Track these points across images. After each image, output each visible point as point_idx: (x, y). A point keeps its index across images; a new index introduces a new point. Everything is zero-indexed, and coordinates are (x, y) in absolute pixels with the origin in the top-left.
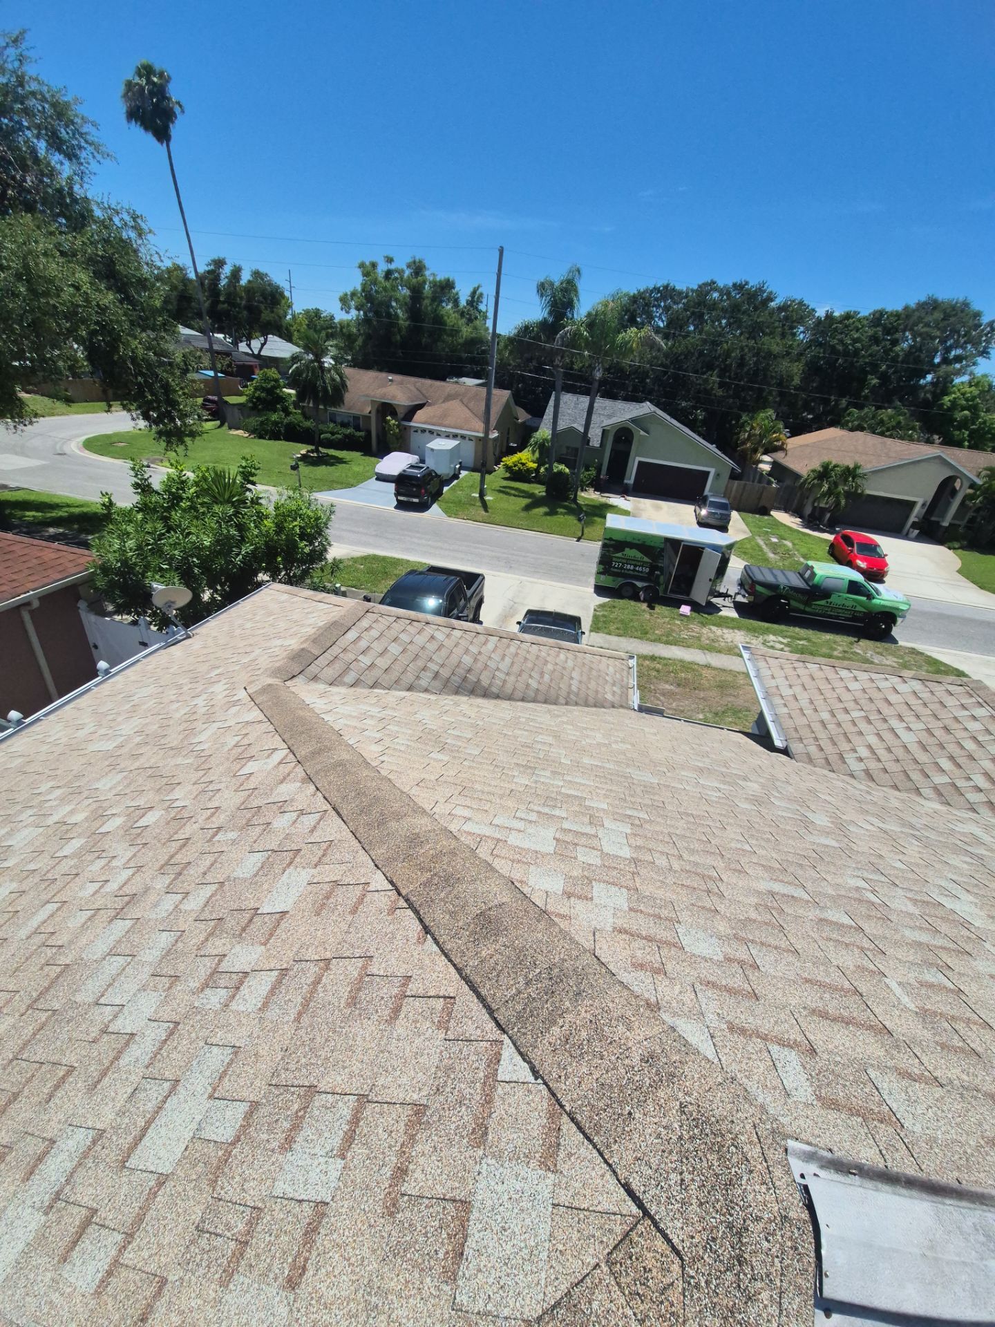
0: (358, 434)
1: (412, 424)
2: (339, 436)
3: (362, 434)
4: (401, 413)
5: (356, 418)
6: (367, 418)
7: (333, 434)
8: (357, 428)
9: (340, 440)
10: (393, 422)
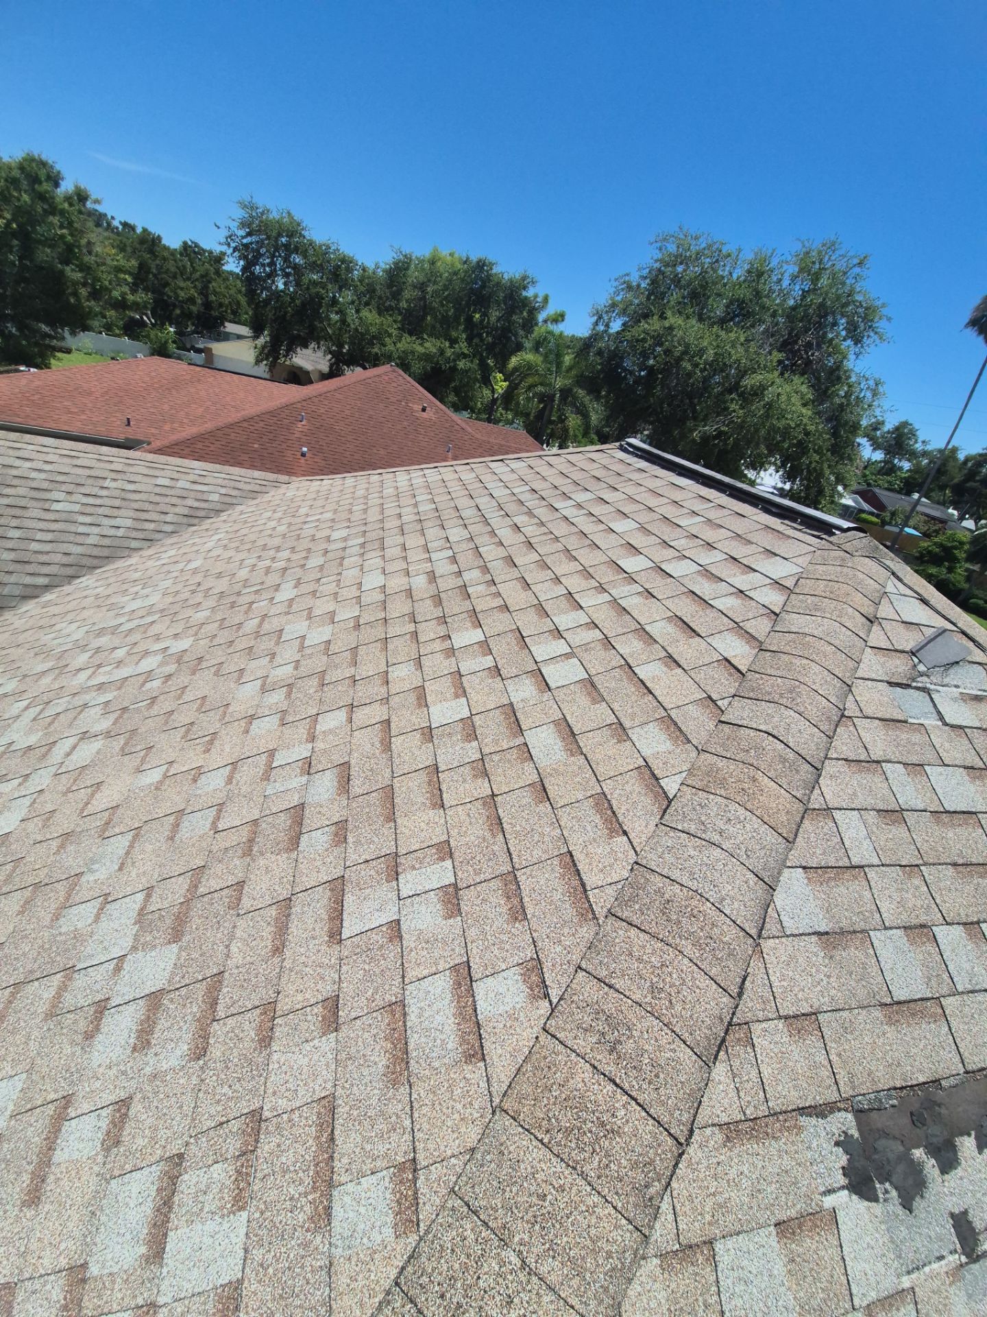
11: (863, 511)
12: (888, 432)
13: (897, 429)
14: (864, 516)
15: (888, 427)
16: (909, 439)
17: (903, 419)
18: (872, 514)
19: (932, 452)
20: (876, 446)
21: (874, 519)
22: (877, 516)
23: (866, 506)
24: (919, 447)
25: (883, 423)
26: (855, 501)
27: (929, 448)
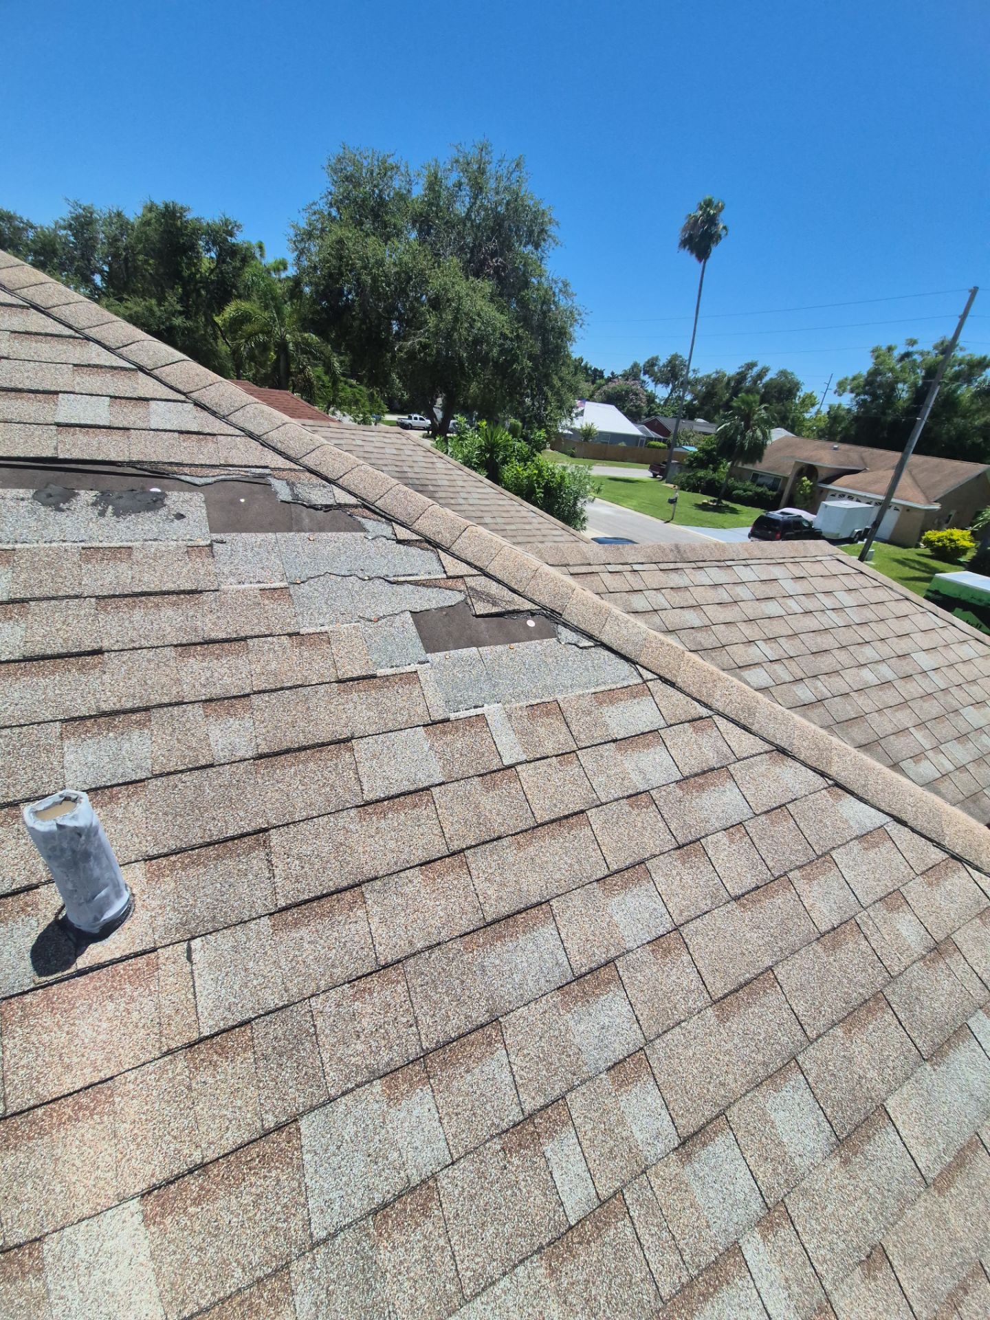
0: (770, 493)
1: (830, 487)
2: (750, 493)
3: (775, 493)
4: (822, 475)
5: (777, 479)
6: (786, 479)
7: (745, 491)
8: (772, 488)
9: (749, 496)
10: (808, 482)
11: (651, 439)
12: (664, 366)
13: (670, 362)
14: (653, 443)
15: (663, 361)
16: (682, 369)
17: (674, 353)
18: (659, 440)
19: (702, 378)
20: (657, 381)
21: (662, 444)
22: (664, 441)
23: (653, 434)
24: (691, 375)
25: (657, 359)
26: (641, 430)
27: (700, 375)
